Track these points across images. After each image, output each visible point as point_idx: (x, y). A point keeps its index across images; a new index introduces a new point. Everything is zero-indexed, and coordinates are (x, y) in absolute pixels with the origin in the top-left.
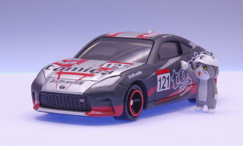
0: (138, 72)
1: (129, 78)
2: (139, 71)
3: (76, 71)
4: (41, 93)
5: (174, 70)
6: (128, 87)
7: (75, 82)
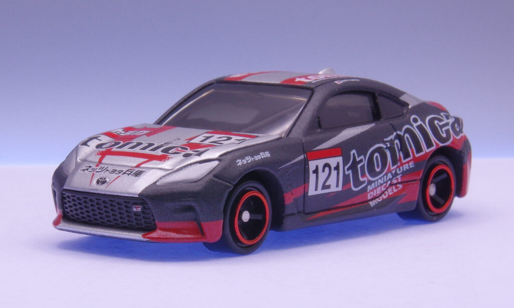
0: (261, 153)
1: (238, 165)
2: (264, 151)
3: (137, 150)
4: (63, 192)
5: (354, 151)
6: (235, 183)
7: (128, 171)
